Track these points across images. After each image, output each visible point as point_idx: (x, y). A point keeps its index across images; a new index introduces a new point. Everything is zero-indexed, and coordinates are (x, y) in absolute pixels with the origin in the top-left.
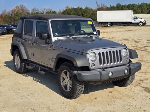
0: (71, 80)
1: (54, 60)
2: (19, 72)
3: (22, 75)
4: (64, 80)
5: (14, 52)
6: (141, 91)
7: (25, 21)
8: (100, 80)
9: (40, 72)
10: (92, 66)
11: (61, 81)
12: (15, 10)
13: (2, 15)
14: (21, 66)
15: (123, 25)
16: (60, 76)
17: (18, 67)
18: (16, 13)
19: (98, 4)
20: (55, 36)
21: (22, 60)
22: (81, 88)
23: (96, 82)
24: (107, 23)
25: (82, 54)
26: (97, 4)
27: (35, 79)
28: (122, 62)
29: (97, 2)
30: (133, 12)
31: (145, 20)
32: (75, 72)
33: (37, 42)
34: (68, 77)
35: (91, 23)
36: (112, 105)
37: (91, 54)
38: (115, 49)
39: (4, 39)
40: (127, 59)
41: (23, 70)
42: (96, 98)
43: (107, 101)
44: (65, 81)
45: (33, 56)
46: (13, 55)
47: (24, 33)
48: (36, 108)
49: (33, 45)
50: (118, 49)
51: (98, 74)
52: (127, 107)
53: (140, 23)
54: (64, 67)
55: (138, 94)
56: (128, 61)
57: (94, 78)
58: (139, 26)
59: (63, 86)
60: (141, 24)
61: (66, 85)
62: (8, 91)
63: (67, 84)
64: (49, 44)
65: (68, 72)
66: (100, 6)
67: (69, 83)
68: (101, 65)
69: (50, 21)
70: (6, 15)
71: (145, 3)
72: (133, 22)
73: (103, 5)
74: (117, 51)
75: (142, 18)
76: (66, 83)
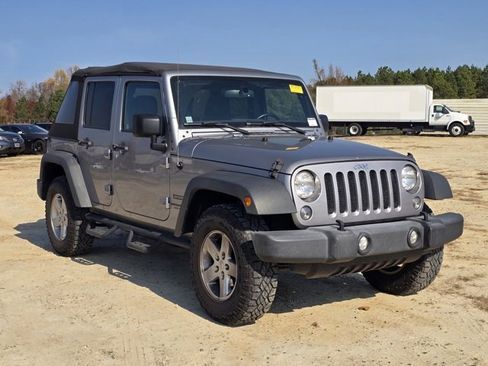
0: (234, 262)
1: (180, 202)
2: (62, 250)
3: (73, 260)
4: (212, 262)
5: (48, 187)
6: (464, 306)
7: (89, 84)
8: (329, 260)
9: (133, 243)
10: (302, 215)
11: (202, 267)
12: (52, 84)
13: (9, 98)
14: (70, 229)
15: (399, 131)
16: (199, 252)
17: (59, 236)
18: (57, 92)
19: (320, 67)
20: (183, 125)
21: (75, 211)
22: (265, 287)
23: (315, 266)
24: (349, 124)
25: (273, 177)
26: (316, 66)
27: (114, 271)
28: (399, 209)
29: (315, 61)
30: (432, 92)
31: (470, 118)
32: (249, 235)
33: (126, 148)
34: (224, 254)
35: (301, 92)
36: (370, 344)
37: (300, 178)
38: (377, 166)
39: (14, 167)
40: (415, 201)
41: (76, 243)
42: (315, 325)
43: (351, 333)
44: (213, 267)
45: (112, 193)
46: (43, 198)
47: (82, 123)
48: (117, 349)
49: (111, 158)
50: (388, 166)
51: (324, 240)
52: (418, 349)
53: (455, 128)
54: (212, 220)
55: (454, 315)
56: (419, 207)
57: (309, 254)
58: (452, 135)
59: (207, 285)
60: (457, 130)
61: (217, 280)
62: (27, 302)
63: (221, 278)
64: (164, 150)
65: (224, 236)
66: (327, 74)
67: (226, 272)
68: (334, 215)
69: (168, 78)
70: (23, 100)
71: (470, 66)
72: (432, 122)
73: (334, 70)
74: (383, 173)
75: (460, 110)
76: (219, 274)
